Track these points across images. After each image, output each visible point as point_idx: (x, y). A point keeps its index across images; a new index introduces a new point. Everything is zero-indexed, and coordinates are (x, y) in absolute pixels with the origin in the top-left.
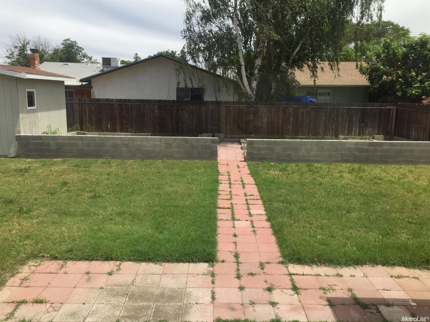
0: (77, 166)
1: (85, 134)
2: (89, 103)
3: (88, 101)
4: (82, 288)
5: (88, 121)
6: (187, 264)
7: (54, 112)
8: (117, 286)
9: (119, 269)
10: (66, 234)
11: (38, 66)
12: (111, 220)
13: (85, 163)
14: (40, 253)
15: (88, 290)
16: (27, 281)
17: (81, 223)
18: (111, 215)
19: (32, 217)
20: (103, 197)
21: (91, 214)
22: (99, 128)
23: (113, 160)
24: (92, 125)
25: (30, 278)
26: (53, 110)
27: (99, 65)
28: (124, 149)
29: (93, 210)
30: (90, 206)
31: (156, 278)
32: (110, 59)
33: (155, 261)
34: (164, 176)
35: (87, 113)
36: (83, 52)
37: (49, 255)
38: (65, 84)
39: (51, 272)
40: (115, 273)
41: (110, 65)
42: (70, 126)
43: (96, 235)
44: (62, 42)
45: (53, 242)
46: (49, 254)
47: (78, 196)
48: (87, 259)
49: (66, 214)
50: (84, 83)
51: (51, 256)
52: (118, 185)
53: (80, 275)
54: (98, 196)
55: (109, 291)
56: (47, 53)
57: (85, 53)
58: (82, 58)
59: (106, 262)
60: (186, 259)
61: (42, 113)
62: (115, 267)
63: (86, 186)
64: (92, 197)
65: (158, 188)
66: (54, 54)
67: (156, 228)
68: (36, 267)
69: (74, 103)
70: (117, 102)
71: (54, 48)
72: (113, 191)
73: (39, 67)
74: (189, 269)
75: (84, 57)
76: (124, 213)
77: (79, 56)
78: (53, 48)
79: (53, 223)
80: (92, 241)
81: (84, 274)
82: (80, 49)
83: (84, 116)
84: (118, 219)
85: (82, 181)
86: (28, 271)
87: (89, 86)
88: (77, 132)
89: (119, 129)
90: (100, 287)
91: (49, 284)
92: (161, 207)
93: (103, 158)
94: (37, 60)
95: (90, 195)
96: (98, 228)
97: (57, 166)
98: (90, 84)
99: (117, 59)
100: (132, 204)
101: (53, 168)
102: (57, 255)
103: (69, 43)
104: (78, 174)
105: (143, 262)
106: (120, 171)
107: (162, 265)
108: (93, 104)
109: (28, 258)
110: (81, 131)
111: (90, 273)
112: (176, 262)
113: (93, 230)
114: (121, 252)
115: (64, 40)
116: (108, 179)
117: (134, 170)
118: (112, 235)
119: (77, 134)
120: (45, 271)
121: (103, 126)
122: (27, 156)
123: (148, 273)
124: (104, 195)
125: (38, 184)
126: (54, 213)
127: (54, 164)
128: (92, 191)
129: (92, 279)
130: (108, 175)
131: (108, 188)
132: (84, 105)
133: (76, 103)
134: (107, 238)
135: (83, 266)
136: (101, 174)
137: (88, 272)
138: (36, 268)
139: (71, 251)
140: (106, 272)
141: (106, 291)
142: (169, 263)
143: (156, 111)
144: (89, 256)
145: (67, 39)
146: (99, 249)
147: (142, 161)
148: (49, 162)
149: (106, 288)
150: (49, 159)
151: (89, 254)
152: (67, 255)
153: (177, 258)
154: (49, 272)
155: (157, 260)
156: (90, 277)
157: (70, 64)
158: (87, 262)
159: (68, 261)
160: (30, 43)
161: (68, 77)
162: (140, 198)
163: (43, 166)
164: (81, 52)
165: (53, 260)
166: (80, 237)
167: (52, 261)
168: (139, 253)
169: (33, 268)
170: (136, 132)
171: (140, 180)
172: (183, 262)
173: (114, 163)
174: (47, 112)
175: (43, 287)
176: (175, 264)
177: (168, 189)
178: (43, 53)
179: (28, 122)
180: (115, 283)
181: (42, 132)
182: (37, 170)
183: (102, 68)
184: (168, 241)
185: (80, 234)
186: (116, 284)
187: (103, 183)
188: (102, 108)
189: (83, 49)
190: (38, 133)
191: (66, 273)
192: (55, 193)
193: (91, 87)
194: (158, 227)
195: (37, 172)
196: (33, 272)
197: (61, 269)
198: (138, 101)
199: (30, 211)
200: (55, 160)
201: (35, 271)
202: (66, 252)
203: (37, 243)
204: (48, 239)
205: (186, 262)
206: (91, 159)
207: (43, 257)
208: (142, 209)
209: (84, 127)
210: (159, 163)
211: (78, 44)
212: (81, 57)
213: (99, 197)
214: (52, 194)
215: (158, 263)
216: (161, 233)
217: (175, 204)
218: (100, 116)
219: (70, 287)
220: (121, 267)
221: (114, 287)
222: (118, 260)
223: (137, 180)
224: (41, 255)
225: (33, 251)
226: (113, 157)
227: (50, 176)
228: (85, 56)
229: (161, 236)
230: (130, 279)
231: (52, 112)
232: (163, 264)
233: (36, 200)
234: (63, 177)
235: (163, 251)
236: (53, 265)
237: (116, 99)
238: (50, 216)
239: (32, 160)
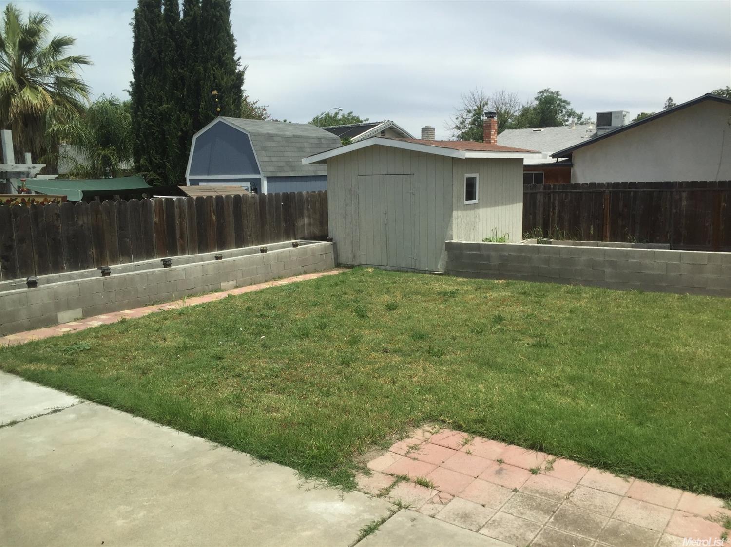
0: (525, 293)
1: (550, 243)
2: (561, 192)
3: (559, 189)
4: (488, 481)
5: (556, 222)
6: (677, 492)
7: (504, 207)
8: (541, 494)
9: (550, 468)
10: (481, 396)
11: (494, 137)
12: (556, 386)
13: (539, 290)
14: (441, 415)
15: (495, 486)
16: (416, 451)
17: (507, 382)
18: (558, 378)
19: (443, 362)
20: (553, 347)
21: (526, 370)
22: (575, 234)
23: (587, 289)
24: (562, 228)
25: (421, 447)
26: (502, 204)
27: (591, 127)
28: (608, 270)
29: (531, 365)
30: (529, 358)
31: (612, 500)
32: (610, 114)
33: (616, 471)
34: (677, 324)
35: (557, 208)
36: (569, 107)
37: (451, 421)
38: (524, 163)
39: (450, 446)
40: (542, 472)
41: (611, 125)
42: (528, 229)
43: (525, 405)
44: (537, 96)
45: (461, 403)
46: (452, 419)
47: (514, 340)
48: (503, 440)
49: (490, 365)
50: (560, 159)
51: (454, 422)
52: (583, 330)
53: (489, 462)
54: (544, 345)
55: (526, 498)
56: (512, 115)
57: (572, 109)
58: (566, 118)
59: (531, 451)
60: (677, 481)
61: (485, 209)
62: (545, 463)
63: (531, 327)
64: (534, 345)
65: (657, 345)
66: (523, 115)
67: (632, 414)
68: (433, 434)
69: (536, 193)
70: (608, 188)
71: (523, 107)
72: (572, 341)
73: (495, 139)
74: (679, 500)
75: (569, 116)
76: (580, 378)
77: (561, 114)
78: (521, 107)
79: (469, 375)
80: (517, 414)
81: (494, 461)
82: (563, 104)
83: (551, 214)
84: (568, 387)
85: (527, 318)
86: (421, 438)
87: (570, 163)
88: (538, 240)
89: (608, 234)
90: (513, 488)
91: (443, 462)
92: (653, 379)
93: (570, 284)
94: (494, 129)
95: (532, 341)
96: (531, 396)
97: (496, 292)
98: (570, 160)
99: (624, 113)
100: (600, 366)
101: (489, 293)
102: (462, 423)
103: (546, 97)
104: (523, 306)
105: (595, 467)
106: (594, 307)
107: (628, 482)
108: (566, 193)
109: (424, 419)
110: (545, 237)
111: (504, 462)
112: (656, 482)
113: (523, 398)
114: (559, 442)
115: (540, 93)
116: (569, 319)
117: (620, 309)
118: (551, 411)
119: (538, 243)
120: (442, 443)
121: (581, 229)
122: (459, 274)
123: (599, 488)
124: (555, 344)
125: (463, 316)
126: (474, 361)
127: (492, 288)
128: (537, 336)
129: (504, 471)
130: (571, 312)
131: (565, 334)
132: (552, 195)
133: (540, 192)
134: (542, 414)
135: (496, 448)
136: (560, 309)
137: (501, 460)
138: (432, 436)
139: (482, 421)
140: (529, 467)
141: (522, 496)
142: (643, 481)
143: (684, 203)
144: (507, 435)
145: (545, 90)
146: (524, 429)
147: (641, 293)
148: (486, 284)
149: (523, 493)
150: (487, 281)
151: (507, 432)
152: (476, 427)
153: (659, 476)
154: (446, 445)
155: (620, 470)
156: (502, 468)
157: (542, 129)
158: (504, 444)
159: (476, 436)
160: (489, 103)
161: (528, 152)
162: (616, 357)
163: (476, 290)
164: (565, 107)
165: (456, 430)
166: (501, 404)
167: (454, 431)
168: (589, 450)
169: (428, 435)
170: (640, 240)
171: (626, 327)
172: (670, 485)
173: (587, 293)
174: (493, 208)
175: (434, 464)
176: (654, 485)
177: (678, 349)
178: (506, 117)
179: (464, 223)
180: (538, 489)
181: (484, 238)
182: (467, 296)
183: (595, 131)
184: (650, 441)
185: (502, 399)
186: (540, 491)
187: (559, 324)
188: (581, 199)
189: (569, 104)
190: (477, 239)
191: (469, 453)
192: (481, 332)
193: (572, 166)
194: (637, 415)
195: (466, 299)
196: (426, 441)
197: (463, 445)
198: (650, 184)
199: (442, 354)
200: (496, 282)
201: (430, 440)
202: (476, 422)
203: (439, 401)
204: (455, 397)
205: (678, 488)
206: (551, 284)
207: (444, 422)
208: (614, 378)
209: (550, 232)
210: (673, 300)
211: (560, 95)
212: (564, 116)
213: (547, 346)
214: (477, 332)
215: (621, 475)
216: (641, 424)
217: (684, 378)
218: (577, 212)
219: (471, 476)
220: (555, 465)
221: (535, 495)
222: (551, 453)
223: (619, 326)
224: (441, 418)
225: (432, 411)
226: (587, 283)
227: (483, 305)
228: (571, 114)
229: (637, 431)
230: (565, 489)
231: (500, 208)
232: (631, 479)
233: (454, 338)
234: (500, 309)
235: (634, 457)
236: (455, 437)
237: (608, 184)
238: (466, 364)
239: (465, 280)
